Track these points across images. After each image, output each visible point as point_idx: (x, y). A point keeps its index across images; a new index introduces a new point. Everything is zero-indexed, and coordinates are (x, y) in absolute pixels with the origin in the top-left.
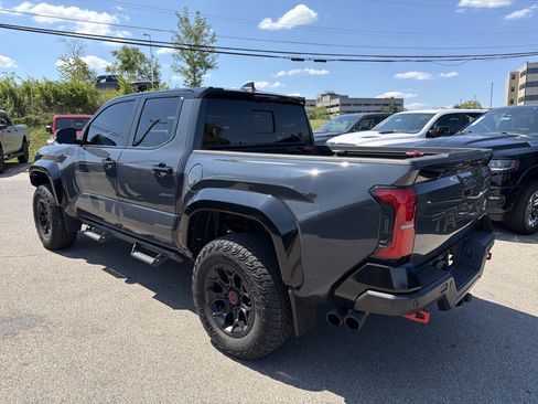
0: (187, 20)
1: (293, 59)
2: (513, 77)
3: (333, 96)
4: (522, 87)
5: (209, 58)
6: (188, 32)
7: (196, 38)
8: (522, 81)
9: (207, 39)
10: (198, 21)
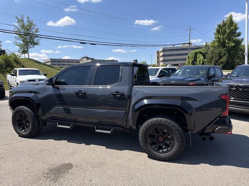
0: (22, 21)
1: (81, 43)
2: (158, 53)
3: (88, 58)
4: (161, 57)
5: (36, 39)
6: (23, 27)
7: (28, 30)
8: (161, 54)
9: (33, 30)
10: (29, 22)
